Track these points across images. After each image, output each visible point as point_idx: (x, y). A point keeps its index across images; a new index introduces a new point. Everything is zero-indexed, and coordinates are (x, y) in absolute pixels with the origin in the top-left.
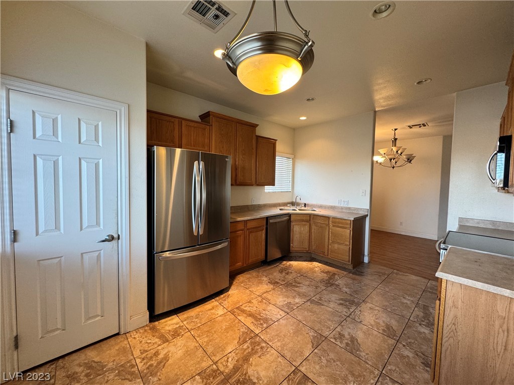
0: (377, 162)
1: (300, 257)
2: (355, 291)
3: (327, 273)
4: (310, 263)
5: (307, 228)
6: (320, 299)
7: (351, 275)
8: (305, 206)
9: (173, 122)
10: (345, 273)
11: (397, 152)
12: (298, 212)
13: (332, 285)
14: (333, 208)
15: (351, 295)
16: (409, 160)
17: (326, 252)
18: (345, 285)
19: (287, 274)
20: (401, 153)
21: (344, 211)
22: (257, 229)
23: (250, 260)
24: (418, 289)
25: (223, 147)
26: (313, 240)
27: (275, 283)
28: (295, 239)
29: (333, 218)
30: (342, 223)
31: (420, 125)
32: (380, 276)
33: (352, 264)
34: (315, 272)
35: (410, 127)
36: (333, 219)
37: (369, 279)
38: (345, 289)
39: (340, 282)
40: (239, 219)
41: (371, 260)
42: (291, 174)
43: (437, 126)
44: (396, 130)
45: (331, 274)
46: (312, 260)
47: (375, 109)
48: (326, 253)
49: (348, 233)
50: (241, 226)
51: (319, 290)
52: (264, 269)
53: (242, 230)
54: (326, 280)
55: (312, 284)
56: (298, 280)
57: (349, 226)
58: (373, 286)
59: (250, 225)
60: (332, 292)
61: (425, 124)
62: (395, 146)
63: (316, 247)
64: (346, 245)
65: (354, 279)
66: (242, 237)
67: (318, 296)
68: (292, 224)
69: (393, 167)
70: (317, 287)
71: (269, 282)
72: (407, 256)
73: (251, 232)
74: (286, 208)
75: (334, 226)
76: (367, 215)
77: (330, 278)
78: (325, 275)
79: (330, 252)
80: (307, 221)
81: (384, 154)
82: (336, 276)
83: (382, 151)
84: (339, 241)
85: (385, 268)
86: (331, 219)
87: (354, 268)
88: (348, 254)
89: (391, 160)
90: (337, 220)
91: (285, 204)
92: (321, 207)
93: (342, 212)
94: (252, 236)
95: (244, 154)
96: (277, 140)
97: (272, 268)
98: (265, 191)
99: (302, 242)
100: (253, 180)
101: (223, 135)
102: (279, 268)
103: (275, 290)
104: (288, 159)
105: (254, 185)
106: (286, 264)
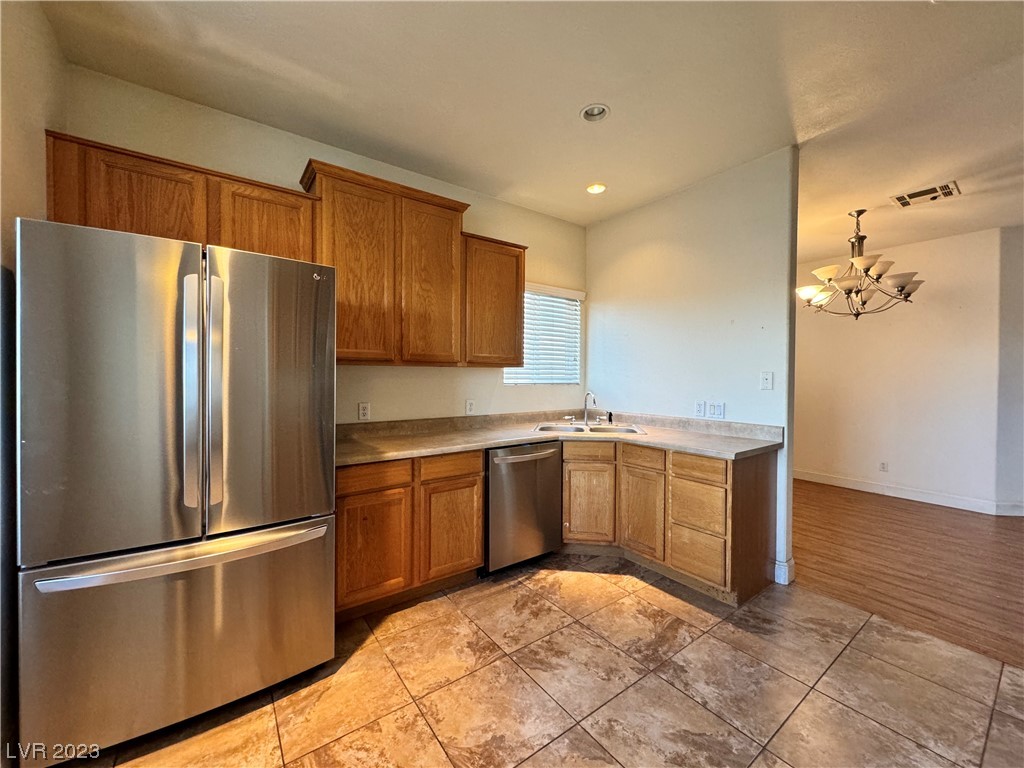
0: (809, 301)
1: (593, 557)
2: (737, 700)
3: (658, 615)
4: (614, 578)
5: (607, 480)
6: (609, 732)
7: (731, 627)
8: (610, 420)
9: (190, 183)
10: (713, 619)
11: (867, 271)
12: (587, 434)
13: (663, 665)
14: (684, 424)
15: (719, 716)
16: (905, 291)
17: (660, 549)
18: (707, 669)
19: (535, 614)
20: (880, 276)
21: (713, 431)
22: (453, 482)
23: (434, 571)
24: (969, 702)
25: (357, 260)
26: (624, 513)
27: (484, 649)
28: (575, 508)
29: (677, 452)
30: (700, 468)
31: (934, 190)
32: (825, 636)
33: (733, 590)
34: (620, 612)
35: (903, 201)
36: (679, 458)
37: (789, 650)
38: (704, 690)
39: (692, 654)
40: (392, 455)
41: (797, 574)
42: (578, 340)
43: (985, 191)
44: (860, 213)
45: (668, 620)
46: (624, 567)
47: (794, 138)
48: (659, 553)
49: (717, 499)
50: (400, 475)
51: (616, 685)
52: (477, 595)
53: (404, 485)
54: (648, 646)
55: (599, 659)
56: (560, 639)
57: (721, 478)
58: (802, 678)
59: (426, 472)
60: (658, 700)
61: (951, 186)
62: (861, 254)
63: (633, 532)
64: (714, 534)
65: (737, 646)
66: (403, 506)
67: (601, 717)
68: (567, 467)
69: (857, 315)
70: (610, 671)
71: (470, 645)
72: (909, 565)
73: (435, 491)
74: (561, 425)
75: (678, 476)
76: (781, 445)
77: (661, 639)
78: (650, 624)
79: (668, 551)
80: (605, 460)
81: (830, 280)
82: (683, 632)
83: (822, 274)
84: (693, 520)
85: (841, 606)
86: (670, 457)
87: (741, 602)
88: (720, 561)
89: (849, 292)
90: (688, 459)
91: (559, 416)
92: (651, 422)
93: (708, 436)
94: (439, 502)
95: (425, 280)
96: (527, 248)
97: (499, 592)
98: (505, 381)
99: (596, 517)
100: (456, 351)
101: (356, 228)
102: (521, 592)
103: (474, 676)
104: (570, 302)
105: (459, 364)
106: (544, 579)
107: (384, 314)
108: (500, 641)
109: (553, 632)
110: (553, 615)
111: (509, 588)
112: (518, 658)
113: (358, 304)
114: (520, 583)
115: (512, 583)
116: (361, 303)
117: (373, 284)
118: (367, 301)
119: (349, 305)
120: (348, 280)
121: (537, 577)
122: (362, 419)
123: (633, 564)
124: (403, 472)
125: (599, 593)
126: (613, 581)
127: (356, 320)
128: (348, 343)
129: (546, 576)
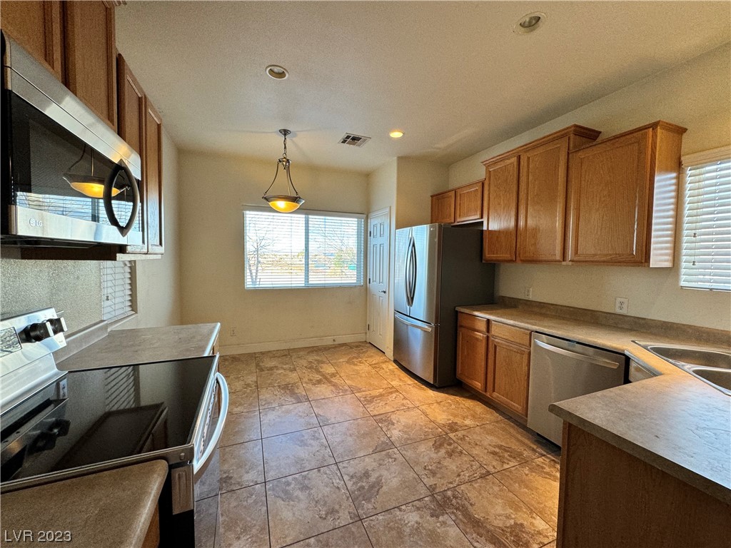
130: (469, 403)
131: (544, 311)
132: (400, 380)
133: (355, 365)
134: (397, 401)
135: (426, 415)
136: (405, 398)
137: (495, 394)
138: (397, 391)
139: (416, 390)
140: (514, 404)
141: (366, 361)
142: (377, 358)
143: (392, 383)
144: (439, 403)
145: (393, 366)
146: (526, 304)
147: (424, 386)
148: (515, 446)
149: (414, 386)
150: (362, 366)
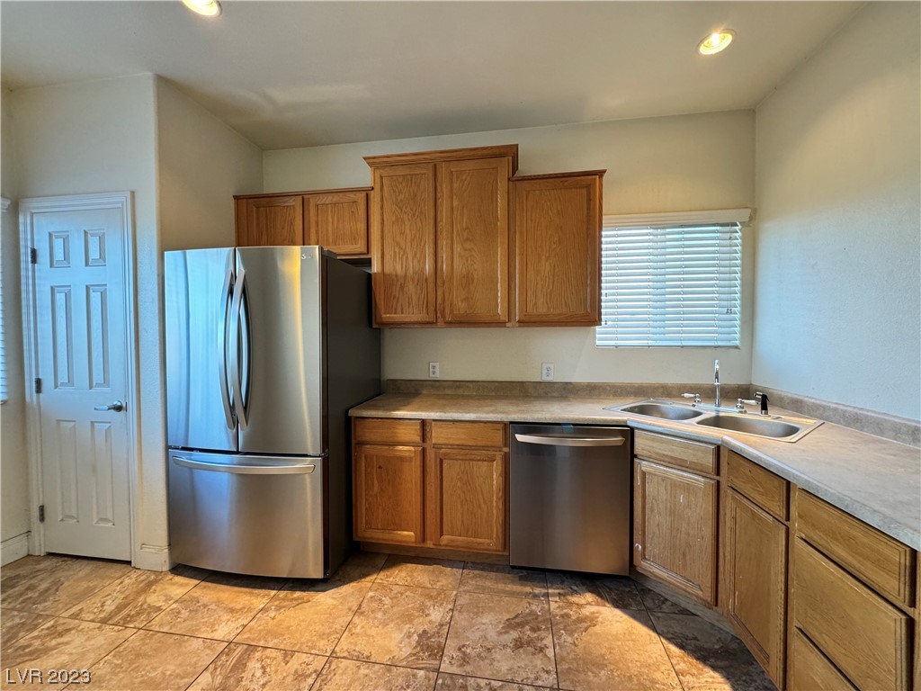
5: (702, 502)
9: (293, 205)
26: (729, 567)
30: (847, 542)
40: (401, 414)
50: (408, 434)
53: (414, 445)
66: (413, 465)
68: (639, 466)
71: (423, 634)
73: (447, 457)
75: (807, 540)
80: (698, 470)
86: (796, 497)
90: (823, 513)
94: (451, 470)
95: (468, 239)
96: (604, 171)
97: (512, 594)
98: (598, 343)
99: (684, 555)
100: (501, 310)
101: (401, 204)
102: (536, 607)
103: (389, 671)
104: (727, 229)
105: (508, 325)
106: (580, 606)
107: (426, 280)
108: (451, 651)
109: (513, 682)
110: (539, 662)
111: (527, 594)
112: (443, 684)
113: (403, 274)
114: (547, 595)
115: (537, 591)
116: (406, 273)
117: (416, 254)
118: (411, 269)
119: (396, 276)
120: (395, 252)
121: (575, 599)
122: (432, 377)
123: (750, 660)
124: (413, 432)
125: (634, 671)
126: (682, 666)
127: (402, 287)
128: (396, 309)
129: (587, 603)
130: (400, 576)
131: (460, 392)
132: (232, 611)
133: (37, 654)
134: (277, 678)
135: (367, 661)
136: (288, 654)
137: (445, 539)
138: (251, 648)
139: (291, 613)
140: (481, 540)
141: (75, 616)
142: (115, 589)
143: (219, 634)
144: (358, 611)
145: (182, 587)
146: (432, 387)
147: (297, 594)
148: (522, 607)
149: (279, 608)
150: (75, 642)
